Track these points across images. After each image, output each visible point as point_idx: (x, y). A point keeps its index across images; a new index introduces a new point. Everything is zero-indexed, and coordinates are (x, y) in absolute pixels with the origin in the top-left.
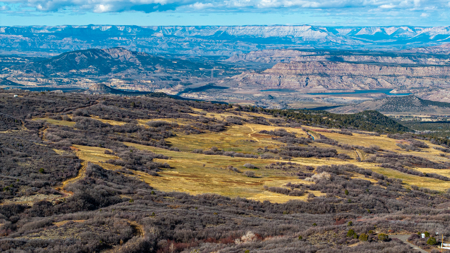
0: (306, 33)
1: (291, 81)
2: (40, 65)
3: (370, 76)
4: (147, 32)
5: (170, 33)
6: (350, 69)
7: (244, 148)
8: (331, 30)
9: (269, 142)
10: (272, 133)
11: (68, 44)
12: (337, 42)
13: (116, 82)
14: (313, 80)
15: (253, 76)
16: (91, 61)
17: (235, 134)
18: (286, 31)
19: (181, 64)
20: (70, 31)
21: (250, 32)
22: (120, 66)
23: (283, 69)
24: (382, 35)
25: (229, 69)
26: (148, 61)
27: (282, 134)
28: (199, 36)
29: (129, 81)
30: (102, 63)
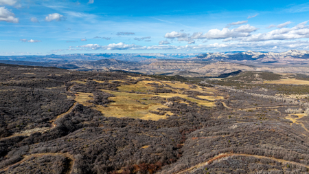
0: (159, 55)
1: (156, 67)
2: (92, 63)
3: (175, 65)
4: (120, 55)
5: (126, 55)
6: (170, 64)
7: (142, 90)
8: (165, 54)
9: (150, 87)
10: (152, 84)
11: (100, 58)
12: (167, 57)
13: (112, 68)
14: (161, 67)
15: (146, 66)
16: (105, 62)
17: (140, 85)
18: (154, 55)
19: (128, 63)
20: (101, 55)
21: (146, 55)
22: (113, 63)
23: (154, 64)
24: (177, 56)
25: (140, 64)
26: (120, 62)
27: (154, 84)
28: (133, 56)
29: (115, 67)
30: (108, 63)
